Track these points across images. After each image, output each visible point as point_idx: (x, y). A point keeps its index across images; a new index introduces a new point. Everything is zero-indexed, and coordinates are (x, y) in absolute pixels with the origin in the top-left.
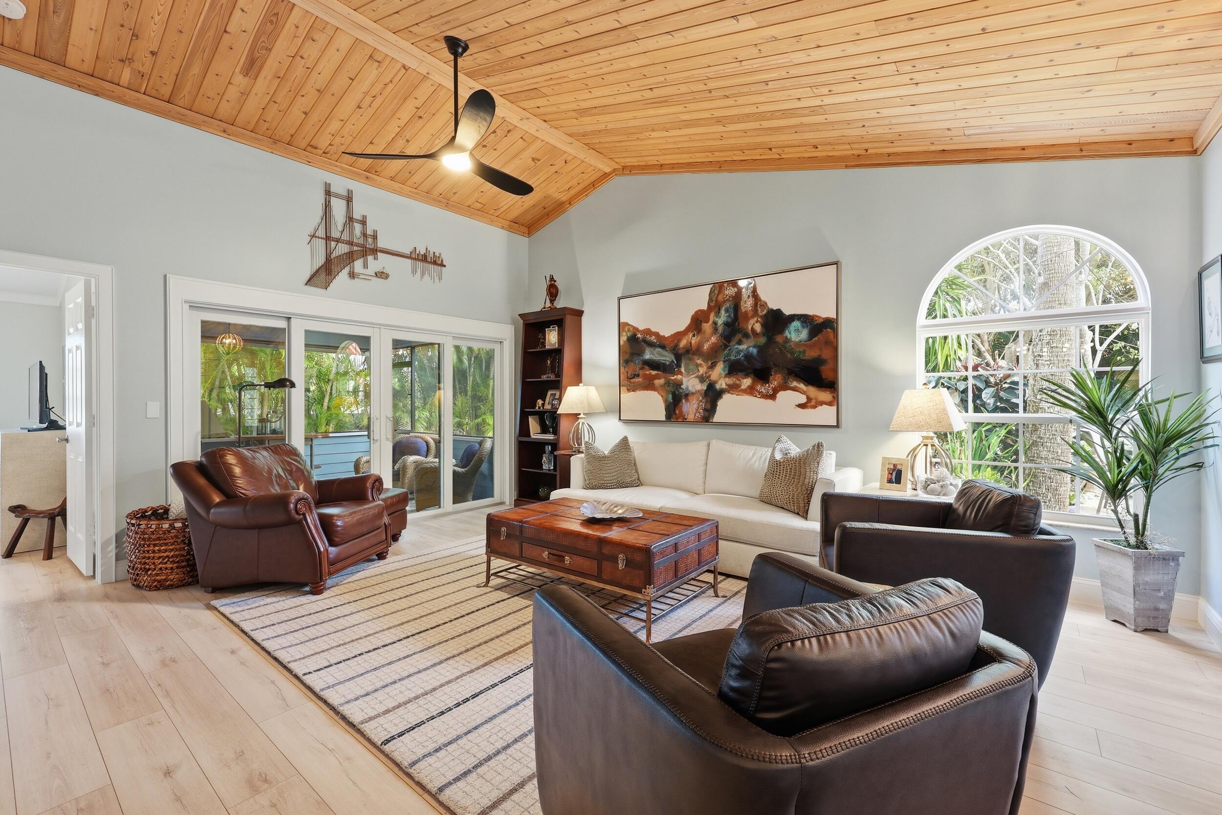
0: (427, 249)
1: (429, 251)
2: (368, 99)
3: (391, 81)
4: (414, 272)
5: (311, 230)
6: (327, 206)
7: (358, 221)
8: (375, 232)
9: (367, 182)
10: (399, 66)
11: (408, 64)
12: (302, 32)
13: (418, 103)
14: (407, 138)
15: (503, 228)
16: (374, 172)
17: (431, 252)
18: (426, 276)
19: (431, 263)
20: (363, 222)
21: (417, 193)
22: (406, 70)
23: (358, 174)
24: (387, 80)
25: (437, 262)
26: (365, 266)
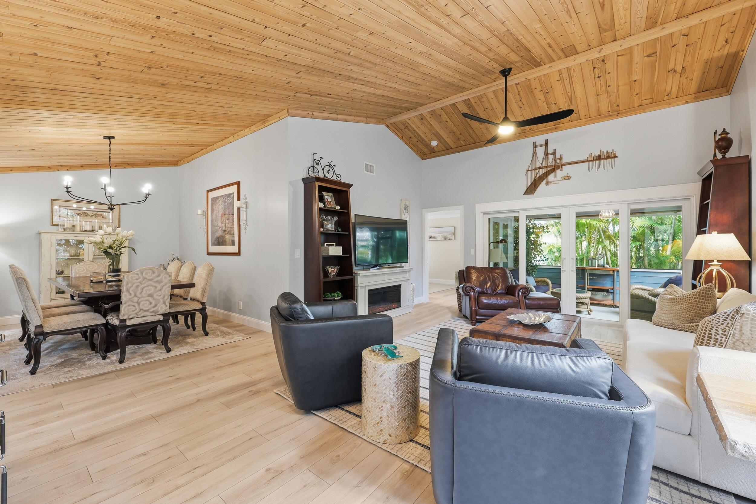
0: (601, 151)
1: (603, 152)
2: (520, 103)
3: (519, 92)
4: (590, 169)
5: (527, 168)
6: (535, 153)
7: (551, 154)
8: (561, 156)
9: (556, 131)
10: (514, 86)
11: (517, 82)
12: (479, 102)
13: (539, 89)
14: (553, 103)
15: (687, 102)
16: (559, 124)
17: (605, 152)
18: (601, 168)
19: (605, 159)
20: (554, 153)
21: (591, 120)
22: (518, 84)
23: (551, 129)
24: (517, 93)
25: (611, 156)
26: (555, 176)
